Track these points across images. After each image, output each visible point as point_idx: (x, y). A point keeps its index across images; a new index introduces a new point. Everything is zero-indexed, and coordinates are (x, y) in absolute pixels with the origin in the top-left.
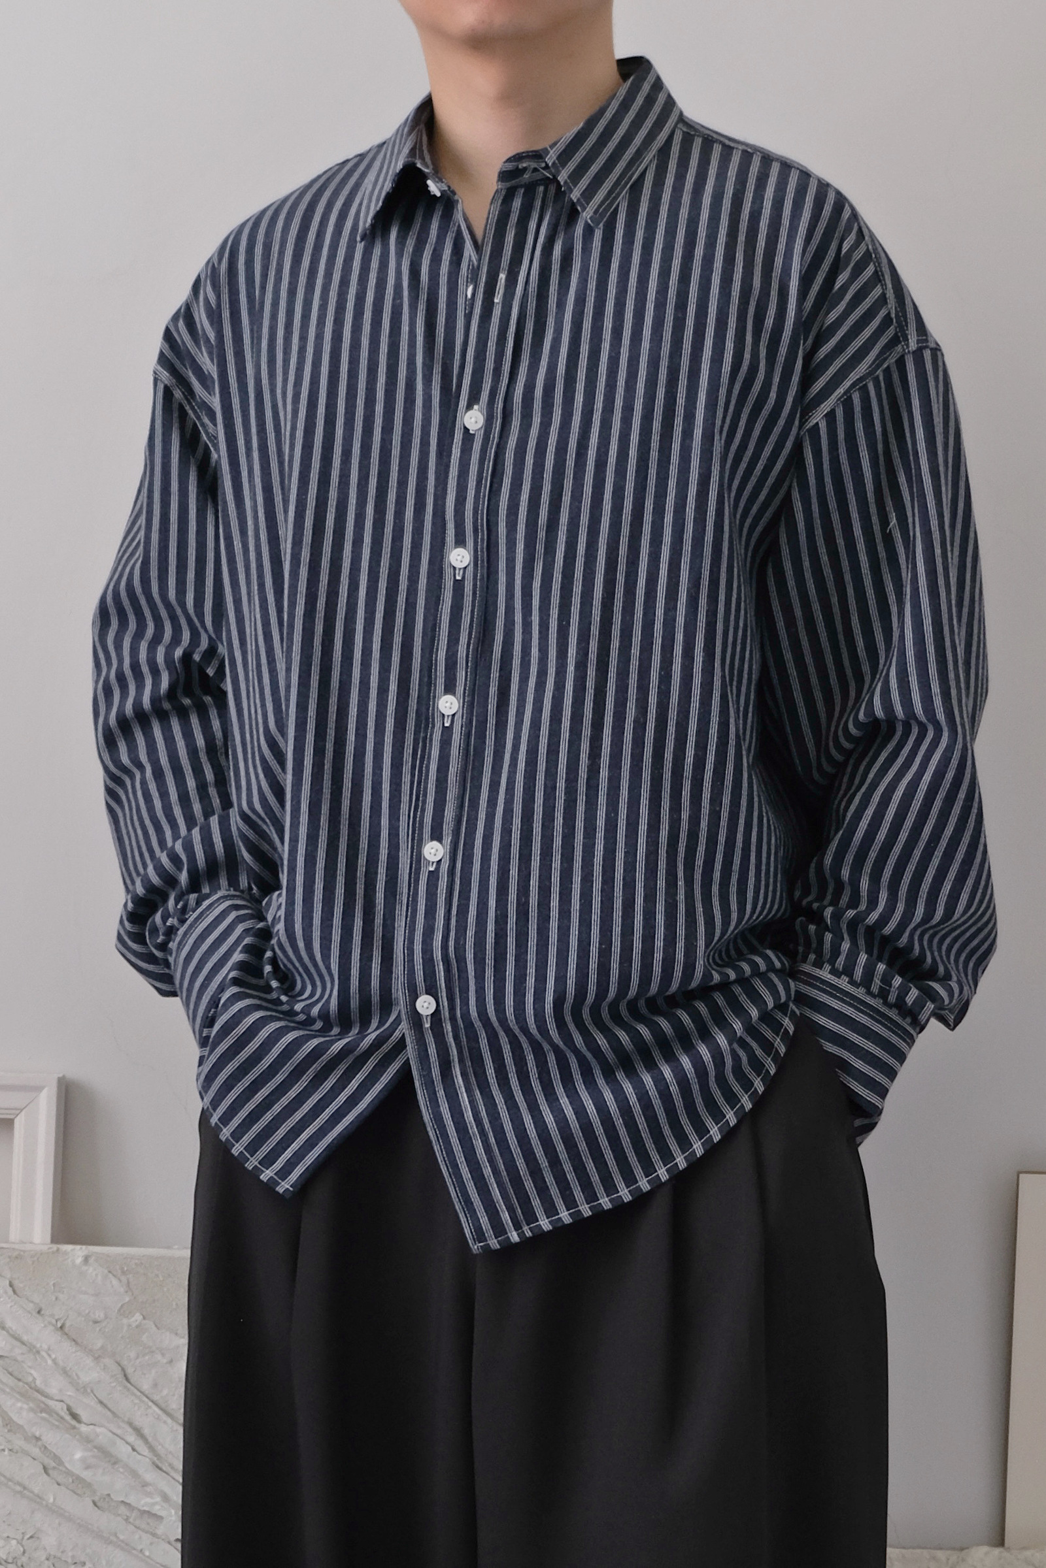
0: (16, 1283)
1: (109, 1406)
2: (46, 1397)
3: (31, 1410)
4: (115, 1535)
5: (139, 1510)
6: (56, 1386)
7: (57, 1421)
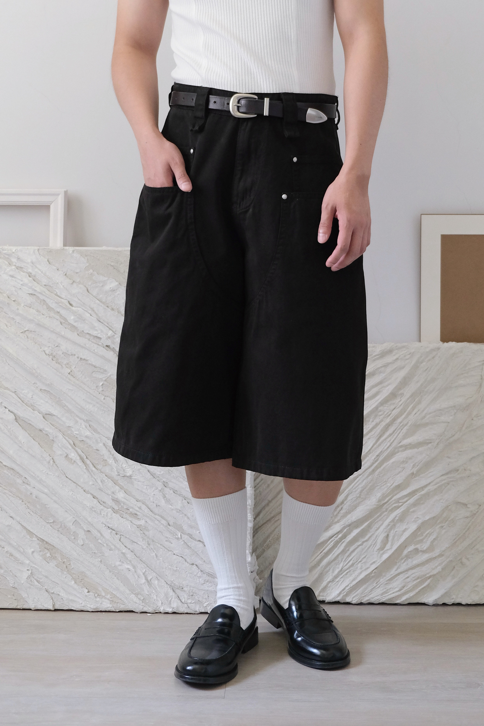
0: (49, 260)
1: (82, 301)
2: (61, 298)
3: (56, 303)
4: (85, 345)
5: (93, 336)
6: (64, 294)
7: (65, 306)
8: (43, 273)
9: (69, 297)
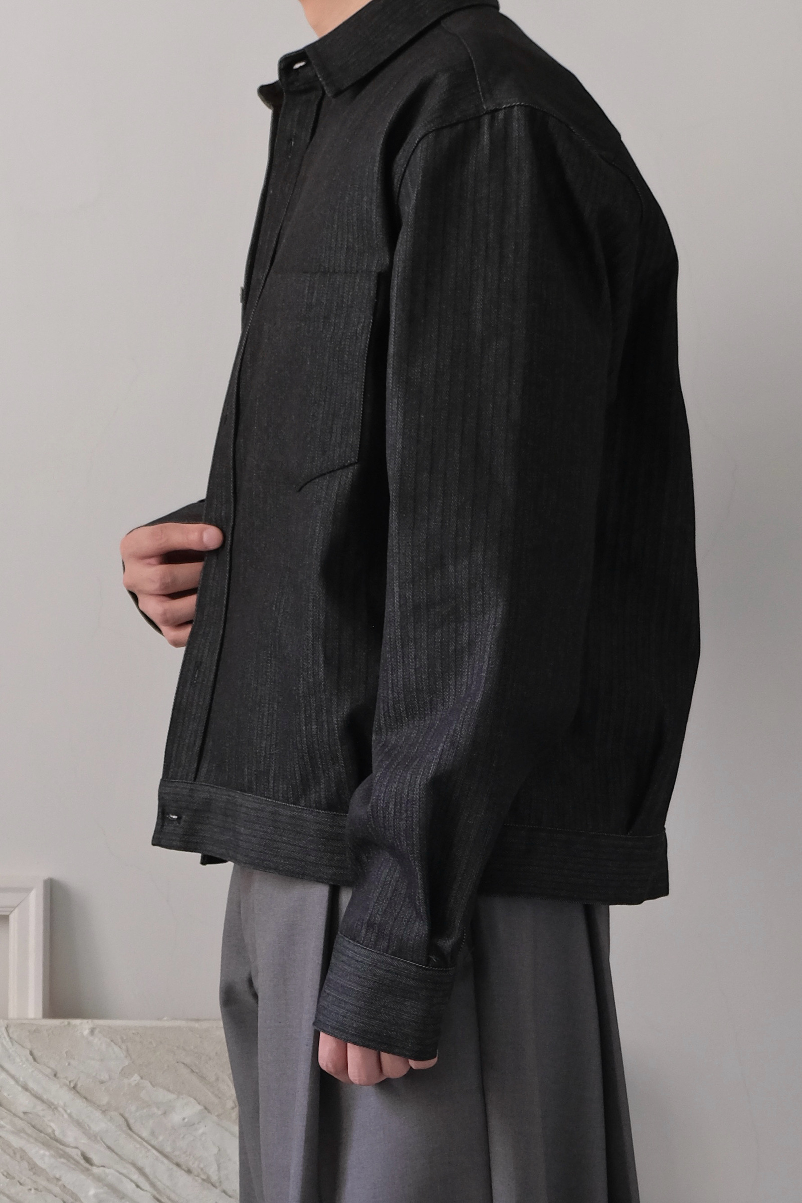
0: (35, 1052)
1: (116, 1151)
2: (63, 1145)
3: (52, 1156)
6: (71, 1135)
7: (74, 1164)
8: (20, 1083)
9: (83, 1142)
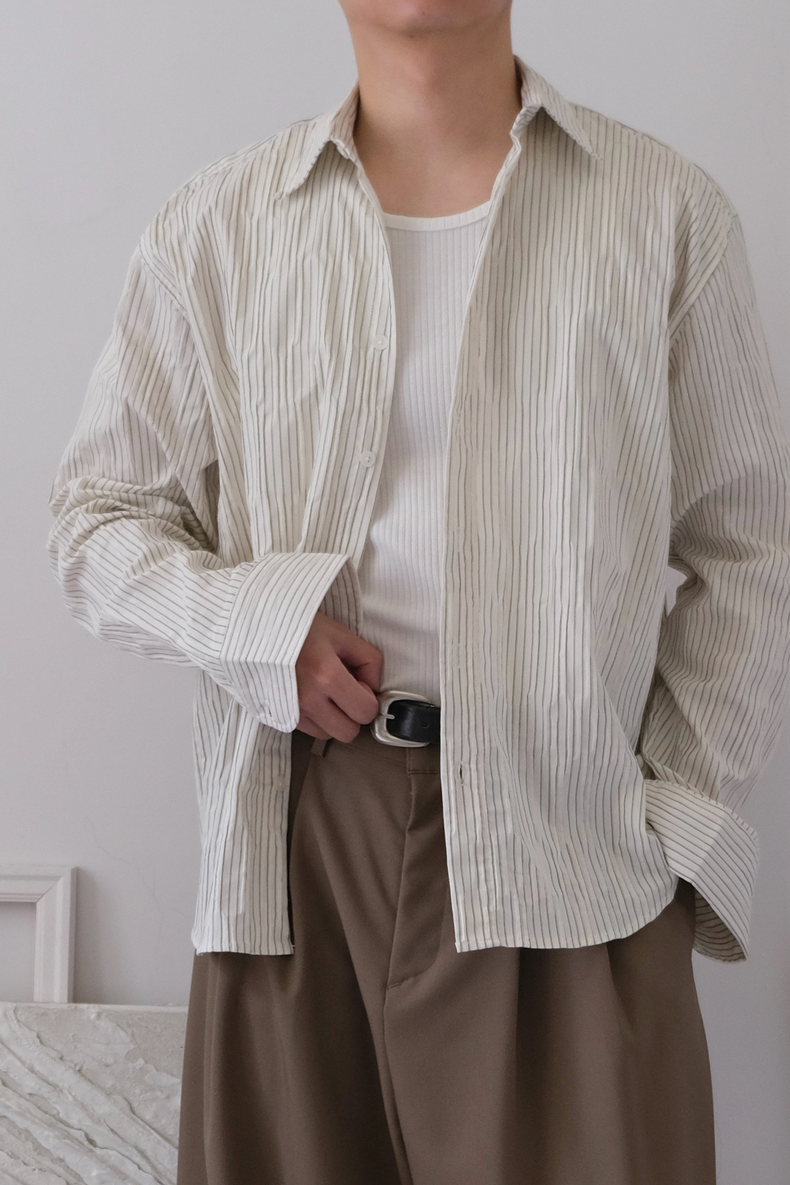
0: (42, 1034)
1: (119, 1132)
2: (67, 1126)
3: (57, 1138)
6: (75, 1117)
7: (77, 1145)
8: (27, 1065)
9: (87, 1123)
